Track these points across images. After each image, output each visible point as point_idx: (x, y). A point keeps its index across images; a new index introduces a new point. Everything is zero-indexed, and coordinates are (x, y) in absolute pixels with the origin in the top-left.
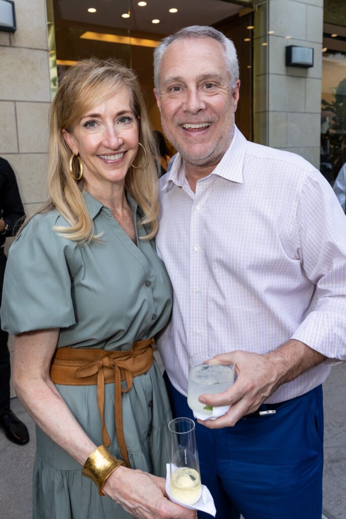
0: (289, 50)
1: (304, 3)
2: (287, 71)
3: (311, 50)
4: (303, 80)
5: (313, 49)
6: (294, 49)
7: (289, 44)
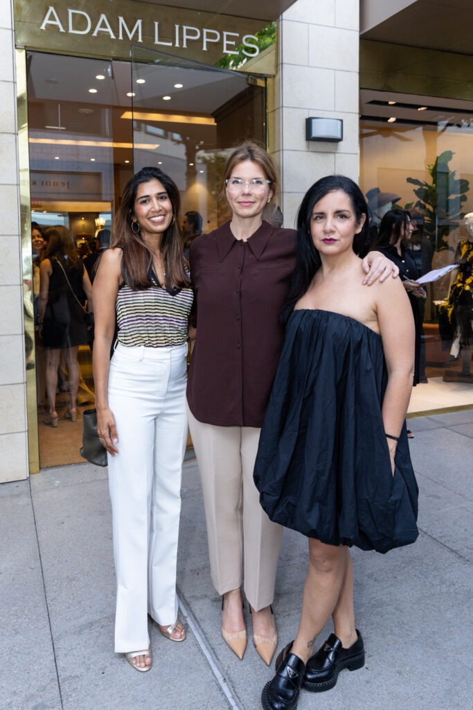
0: (309, 122)
1: (333, 69)
2: (308, 146)
3: (339, 122)
4: (332, 156)
5: (342, 121)
6: (313, 120)
7: (311, 115)
